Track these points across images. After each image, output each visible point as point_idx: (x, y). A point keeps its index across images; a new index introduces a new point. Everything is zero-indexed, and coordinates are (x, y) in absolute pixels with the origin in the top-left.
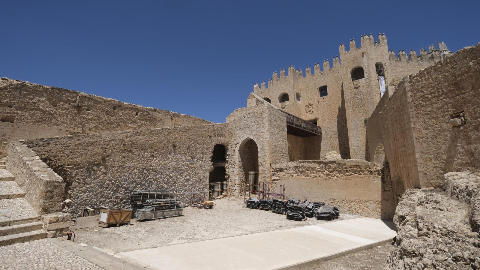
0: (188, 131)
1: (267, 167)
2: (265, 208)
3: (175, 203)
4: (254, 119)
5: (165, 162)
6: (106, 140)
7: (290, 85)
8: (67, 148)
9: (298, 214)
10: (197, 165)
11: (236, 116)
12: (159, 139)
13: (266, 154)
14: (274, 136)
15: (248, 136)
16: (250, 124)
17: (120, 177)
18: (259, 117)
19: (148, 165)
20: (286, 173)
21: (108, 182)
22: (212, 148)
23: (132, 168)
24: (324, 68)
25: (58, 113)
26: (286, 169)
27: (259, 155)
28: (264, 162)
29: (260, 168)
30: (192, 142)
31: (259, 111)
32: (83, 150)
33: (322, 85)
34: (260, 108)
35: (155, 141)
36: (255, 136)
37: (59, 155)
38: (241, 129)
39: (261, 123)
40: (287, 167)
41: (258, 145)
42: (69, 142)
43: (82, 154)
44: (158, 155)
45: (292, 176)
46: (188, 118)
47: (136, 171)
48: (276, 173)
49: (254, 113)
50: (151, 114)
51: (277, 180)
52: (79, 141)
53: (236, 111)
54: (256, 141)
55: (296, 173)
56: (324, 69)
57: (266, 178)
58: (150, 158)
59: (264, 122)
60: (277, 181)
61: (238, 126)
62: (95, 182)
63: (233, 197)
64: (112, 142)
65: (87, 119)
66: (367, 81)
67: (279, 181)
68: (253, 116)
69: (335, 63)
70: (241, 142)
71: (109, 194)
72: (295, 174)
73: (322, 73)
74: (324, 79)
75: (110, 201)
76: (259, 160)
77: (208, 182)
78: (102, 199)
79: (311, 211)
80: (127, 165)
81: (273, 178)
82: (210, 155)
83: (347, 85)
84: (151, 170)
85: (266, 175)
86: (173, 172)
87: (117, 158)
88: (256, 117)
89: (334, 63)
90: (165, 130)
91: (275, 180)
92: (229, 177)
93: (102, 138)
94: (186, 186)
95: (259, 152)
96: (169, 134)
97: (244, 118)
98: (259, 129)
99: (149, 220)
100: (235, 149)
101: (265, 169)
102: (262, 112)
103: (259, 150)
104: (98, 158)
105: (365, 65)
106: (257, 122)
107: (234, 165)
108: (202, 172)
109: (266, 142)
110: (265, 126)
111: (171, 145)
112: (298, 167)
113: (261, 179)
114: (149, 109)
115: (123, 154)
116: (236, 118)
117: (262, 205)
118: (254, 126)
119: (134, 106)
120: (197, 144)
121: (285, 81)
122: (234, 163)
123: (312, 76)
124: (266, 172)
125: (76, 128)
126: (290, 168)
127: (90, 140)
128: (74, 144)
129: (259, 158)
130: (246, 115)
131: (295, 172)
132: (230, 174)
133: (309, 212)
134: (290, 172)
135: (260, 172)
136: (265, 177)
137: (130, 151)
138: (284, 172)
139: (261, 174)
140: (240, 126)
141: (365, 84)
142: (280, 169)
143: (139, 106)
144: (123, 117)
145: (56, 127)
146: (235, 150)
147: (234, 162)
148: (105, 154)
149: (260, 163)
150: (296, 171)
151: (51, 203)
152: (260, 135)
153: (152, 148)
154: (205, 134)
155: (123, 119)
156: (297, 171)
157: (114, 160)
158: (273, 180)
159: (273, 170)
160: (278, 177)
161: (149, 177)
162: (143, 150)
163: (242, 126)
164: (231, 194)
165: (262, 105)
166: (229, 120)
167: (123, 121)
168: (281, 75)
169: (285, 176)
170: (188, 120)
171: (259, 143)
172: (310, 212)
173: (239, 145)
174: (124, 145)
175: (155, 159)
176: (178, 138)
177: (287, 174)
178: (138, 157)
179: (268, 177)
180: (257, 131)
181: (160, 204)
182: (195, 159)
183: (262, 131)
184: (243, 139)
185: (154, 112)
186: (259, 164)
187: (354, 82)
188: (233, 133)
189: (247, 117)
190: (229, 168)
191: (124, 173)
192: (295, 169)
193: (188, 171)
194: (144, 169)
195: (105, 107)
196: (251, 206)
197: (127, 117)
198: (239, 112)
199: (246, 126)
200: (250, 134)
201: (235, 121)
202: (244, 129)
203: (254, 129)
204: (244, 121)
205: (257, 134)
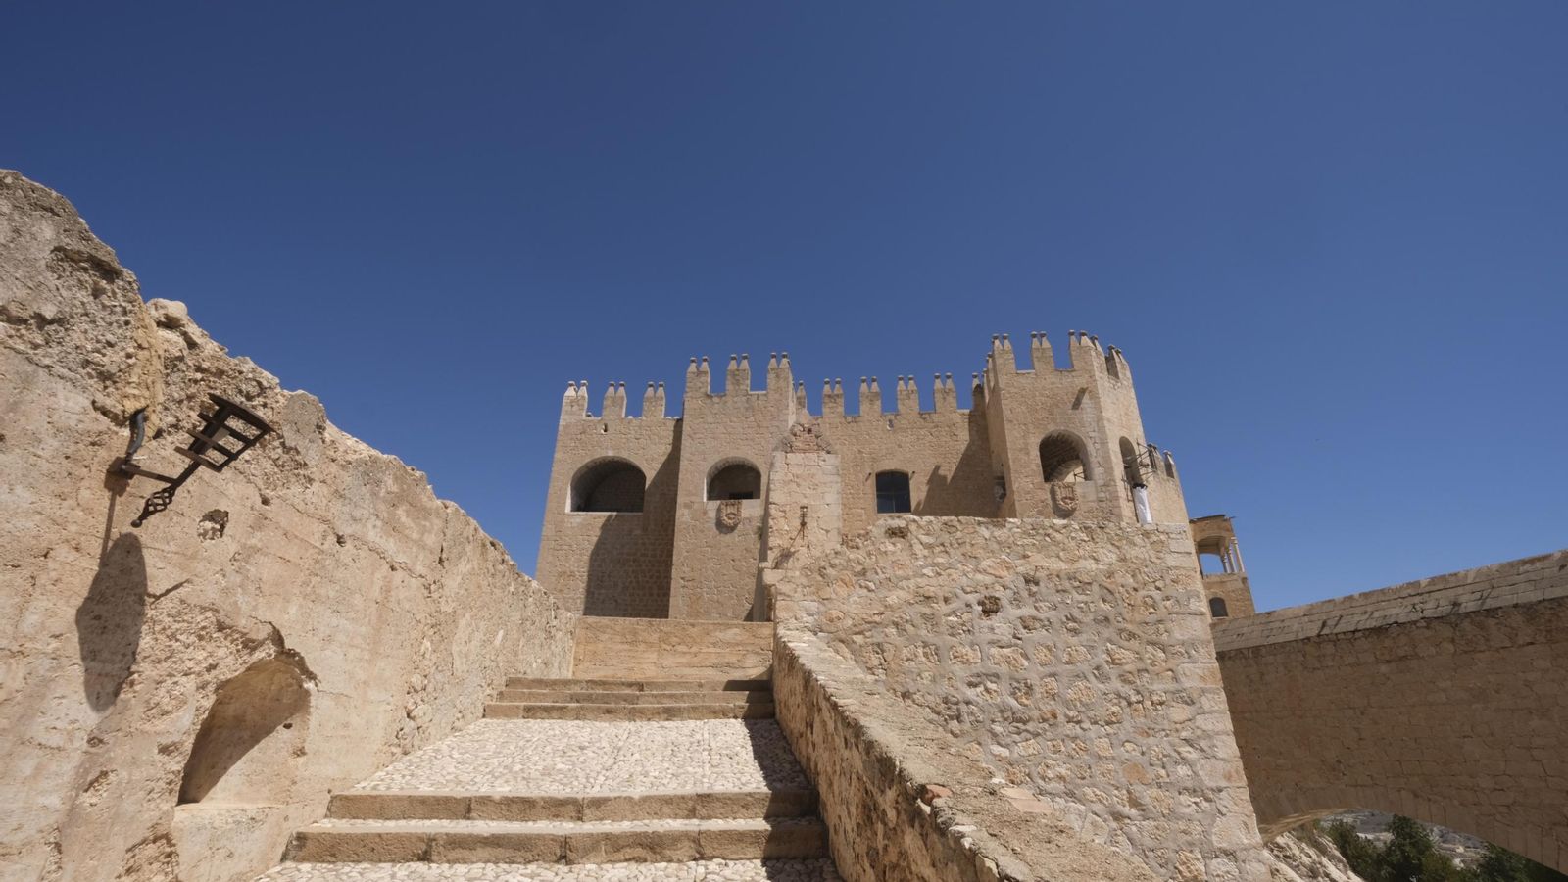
4: (1090, 648)
7: (772, 430)
11: (890, 583)
16: (1052, 683)
18: (1132, 636)
24: (899, 401)
33: (889, 465)
36: (1118, 817)
39: (1160, 688)
56: (900, 406)
66: (1103, 495)
68: (1076, 613)
69: (944, 398)
73: (890, 421)
74: (899, 446)
83: (1029, 493)
88: (1107, 632)
89: (938, 396)
98: (1158, 745)
105: (1092, 434)
106: (1125, 681)
118: (1101, 713)
121: (747, 409)
123: (849, 419)
130: (1002, 594)
140: (944, 688)
141: (1094, 505)
163: (971, 693)
166: (814, 606)
168: (729, 377)
180: (1133, 768)
187: (1057, 488)
189: (1013, 612)
198: (929, 546)
199: (1013, 702)
200: (1071, 794)
201: (892, 630)
202: (998, 729)
203: (1102, 746)
204: (991, 643)
205: (1148, 795)
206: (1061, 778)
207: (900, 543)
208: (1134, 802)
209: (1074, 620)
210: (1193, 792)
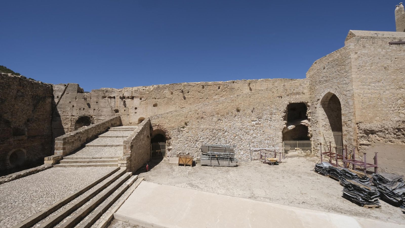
0: (251, 96)
1: (353, 126)
2: (335, 178)
3: (227, 156)
4: (335, 69)
5: (231, 124)
6: (186, 112)
8: (167, 119)
9: (358, 196)
10: (264, 125)
11: (315, 69)
12: (223, 107)
13: (350, 111)
14: (369, 85)
15: (329, 91)
16: (330, 75)
17: (198, 135)
18: (340, 65)
19: (216, 127)
20: (382, 137)
21: (190, 138)
22: (284, 108)
23: (205, 129)
25: (174, 98)
26: (381, 131)
27: (343, 112)
28: (349, 121)
29: (344, 128)
30: (258, 105)
31: (341, 57)
32: (174, 120)
34: (342, 52)
35: (220, 109)
36: (336, 89)
37: (164, 123)
38: (320, 83)
39: (343, 72)
40: (383, 129)
41: (341, 100)
42: (167, 116)
43: (174, 122)
44: (224, 119)
45: (390, 141)
46: (267, 81)
47: (208, 131)
48: (365, 135)
49: (334, 61)
50: (230, 85)
51: (367, 145)
52: (172, 115)
53: (316, 63)
54: (338, 96)
55: (399, 138)
57: (352, 141)
58: (217, 121)
59: (346, 69)
60: (366, 147)
61: (318, 80)
62: (183, 137)
63: (316, 157)
64: (190, 113)
65: (188, 98)
67: (370, 146)
68: (333, 65)
70: (321, 98)
71: (192, 145)
72: (396, 140)
75: (193, 149)
76: (343, 118)
77: (280, 140)
78: (188, 148)
79: (399, 199)
80: (201, 127)
81: (362, 142)
82: (282, 115)
84: (219, 130)
85: (352, 138)
86: (239, 131)
87: (194, 123)
88: (337, 66)
90: (228, 99)
91: (363, 144)
92: (312, 136)
93: (184, 111)
94: (253, 142)
95: (342, 109)
96: (233, 102)
97: (324, 69)
98: (341, 79)
99: (207, 165)
100: (316, 106)
101: (350, 129)
102: (344, 58)
103: (342, 107)
104: (183, 124)
106: (339, 72)
107: (316, 123)
108: (271, 132)
109: (350, 96)
110: (348, 74)
111: (234, 110)
112: (403, 129)
113: (346, 141)
114: (228, 83)
115: (197, 120)
116: (315, 71)
117: (331, 172)
118: (335, 77)
119: (216, 83)
120: (264, 106)
122: (316, 122)
124: (352, 134)
125: (183, 105)
126: (387, 130)
127: (177, 113)
128: (170, 117)
129: (342, 116)
130: (325, 66)
131: (395, 136)
132: (313, 133)
133: (395, 199)
134: (387, 135)
135: (344, 133)
136: (350, 139)
137: (202, 118)
138: (377, 135)
139: (345, 135)
140: (319, 80)
142: (371, 130)
143: (221, 82)
144: (209, 93)
145: (174, 105)
146: (316, 108)
147: (316, 120)
148: (186, 121)
149: (344, 122)
150: (397, 135)
151: (126, 151)
152: (343, 87)
153: (218, 114)
154: (273, 95)
155: (209, 94)
156: (400, 135)
157: (192, 125)
158: (361, 145)
159: (361, 131)
160: (368, 141)
161: (218, 135)
162: (211, 116)
163: (322, 79)
164: (315, 154)
165: (344, 48)
166: (309, 75)
167: (209, 95)
169: (379, 141)
170: (267, 83)
171: (342, 97)
172: (397, 200)
173: (320, 101)
174: (198, 114)
175: (221, 122)
176: (241, 103)
177: (382, 139)
178: (208, 121)
179: (354, 140)
180: (338, 83)
181: (215, 156)
182: (262, 120)
183: (344, 82)
184: (323, 95)
185: (232, 84)
186: (343, 124)
188: (313, 88)
189: (326, 68)
190: (311, 126)
191: (200, 132)
192: (397, 132)
193: (255, 131)
194: (213, 130)
195: (197, 89)
196: (319, 171)
197: (212, 92)
198: (318, 63)
199: (326, 79)
200: (331, 88)
201: (315, 75)
202: (324, 82)
203: (335, 81)
204: (324, 73)
205: (339, 86)
206: (330, 86)
207: (316, 64)
208: (338, 87)
209: (333, 66)
210: (345, 84)
